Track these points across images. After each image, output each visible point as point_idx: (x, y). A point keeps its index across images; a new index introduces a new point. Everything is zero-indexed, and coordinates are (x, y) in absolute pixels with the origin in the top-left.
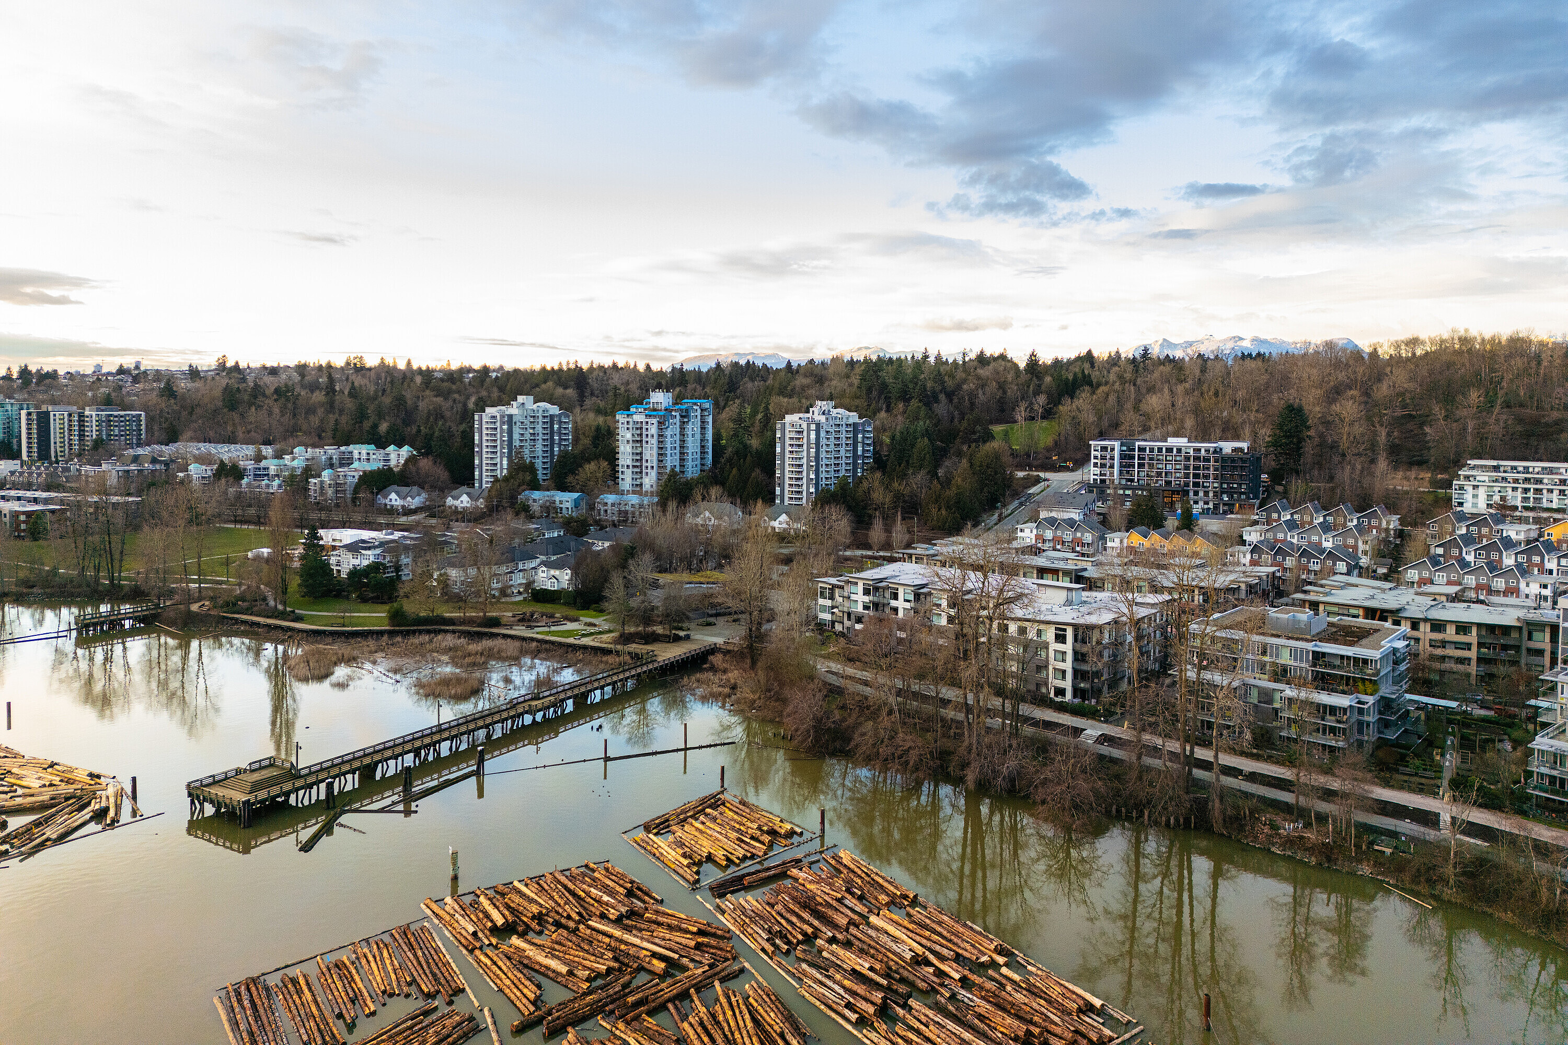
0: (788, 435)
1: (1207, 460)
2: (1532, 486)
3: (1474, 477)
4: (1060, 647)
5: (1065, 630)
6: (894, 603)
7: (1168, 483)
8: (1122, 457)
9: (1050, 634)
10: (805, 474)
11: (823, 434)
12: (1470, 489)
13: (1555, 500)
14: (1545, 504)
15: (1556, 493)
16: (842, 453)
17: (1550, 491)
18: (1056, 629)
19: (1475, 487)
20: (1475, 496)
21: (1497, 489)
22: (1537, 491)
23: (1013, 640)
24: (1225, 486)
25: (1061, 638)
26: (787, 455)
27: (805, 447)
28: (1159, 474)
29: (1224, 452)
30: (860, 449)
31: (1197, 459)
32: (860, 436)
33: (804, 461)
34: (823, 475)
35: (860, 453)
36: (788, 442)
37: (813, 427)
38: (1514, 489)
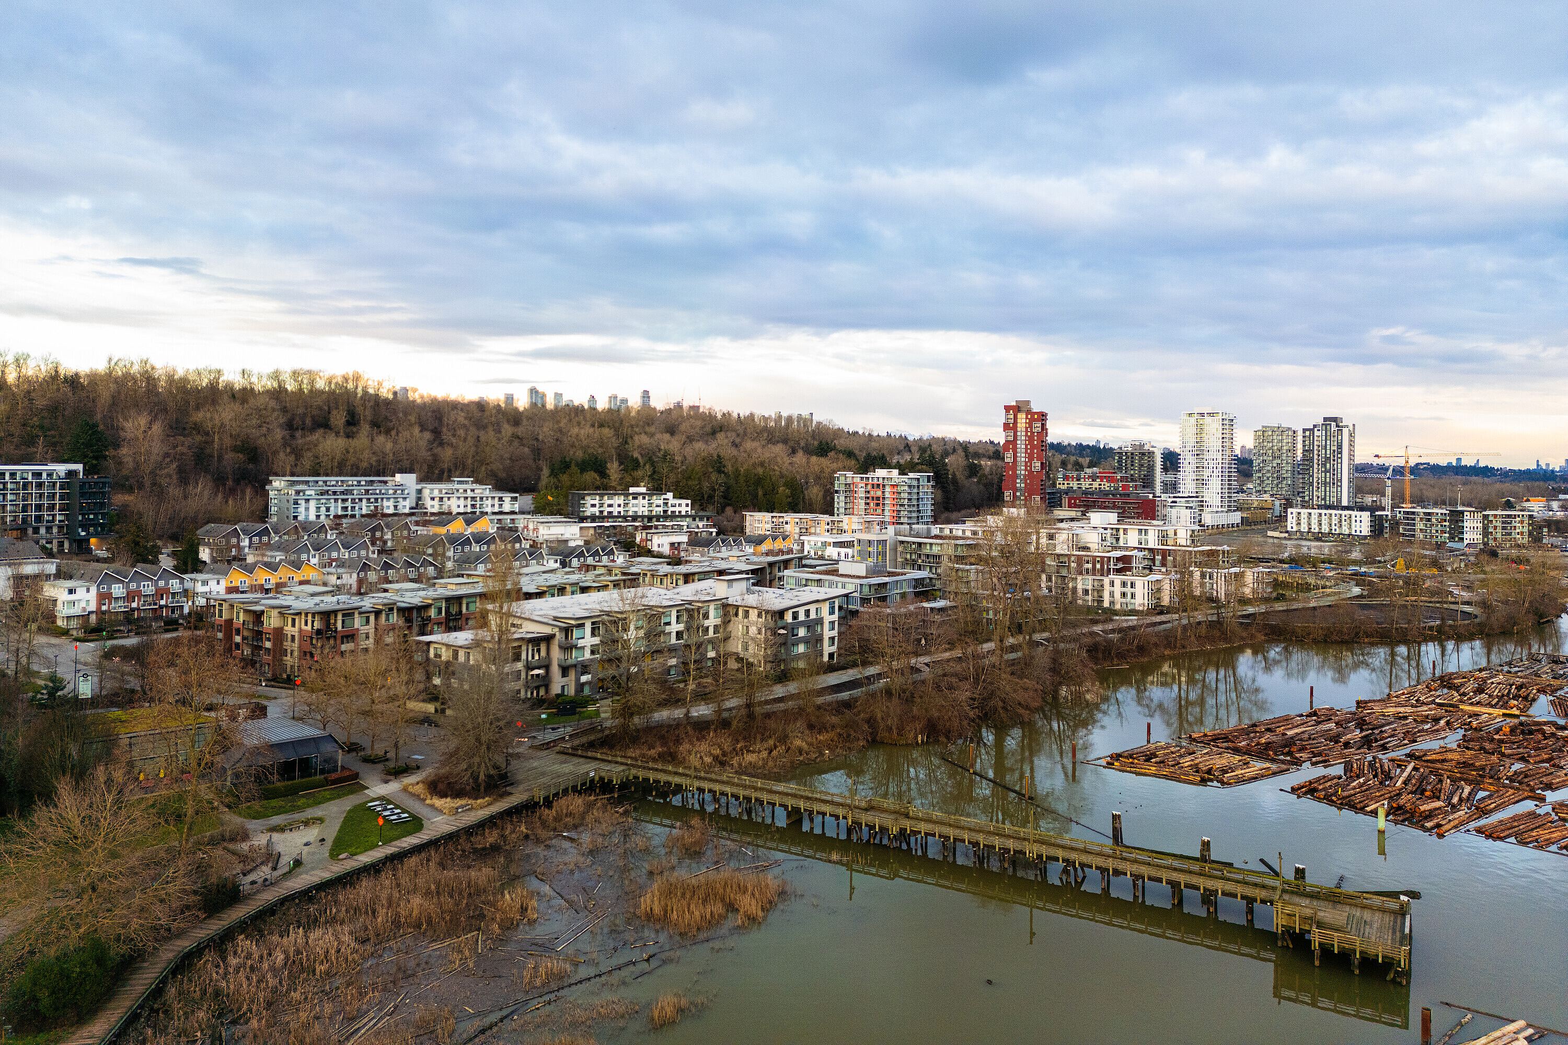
1: (52, 486)
2: (348, 497)
3: (304, 491)
4: (832, 618)
5: (834, 603)
9: (825, 608)
13: (364, 508)
15: (365, 501)
18: (830, 604)
20: (307, 509)
21: (323, 502)
22: (352, 500)
25: (831, 611)
29: (60, 475)
31: (39, 485)
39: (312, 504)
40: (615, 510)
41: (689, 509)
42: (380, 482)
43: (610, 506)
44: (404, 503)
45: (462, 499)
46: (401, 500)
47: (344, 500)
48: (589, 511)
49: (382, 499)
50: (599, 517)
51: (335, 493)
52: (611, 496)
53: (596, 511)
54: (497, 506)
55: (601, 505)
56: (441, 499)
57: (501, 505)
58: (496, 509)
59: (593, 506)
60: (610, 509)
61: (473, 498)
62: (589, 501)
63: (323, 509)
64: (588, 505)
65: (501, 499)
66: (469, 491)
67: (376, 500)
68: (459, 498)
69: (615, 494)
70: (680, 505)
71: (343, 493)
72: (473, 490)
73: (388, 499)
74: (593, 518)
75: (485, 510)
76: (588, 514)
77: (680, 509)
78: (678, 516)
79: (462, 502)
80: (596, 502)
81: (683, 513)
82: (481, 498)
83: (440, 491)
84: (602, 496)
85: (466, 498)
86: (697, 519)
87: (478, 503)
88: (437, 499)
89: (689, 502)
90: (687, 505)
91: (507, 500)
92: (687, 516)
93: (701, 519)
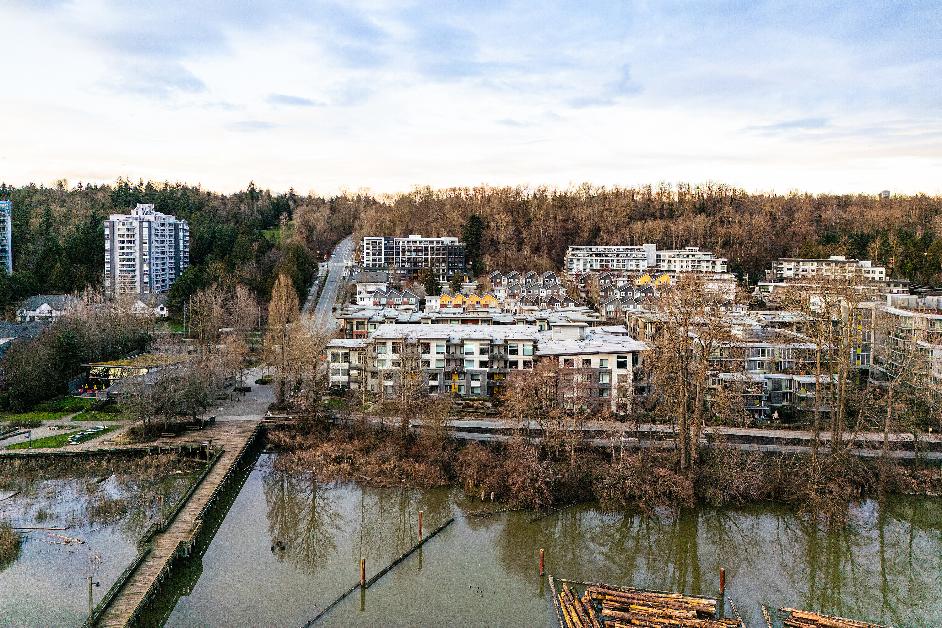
0: (117, 232)
1: (438, 249)
2: (605, 258)
3: (577, 254)
4: (622, 371)
5: (626, 357)
6: (426, 357)
7: (415, 265)
8: (386, 248)
9: (612, 362)
10: (137, 266)
11: (153, 232)
12: (575, 261)
13: (615, 265)
14: (611, 267)
15: (615, 261)
16: (167, 249)
17: (613, 260)
18: (619, 357)
19: (578, 260)
20: (578, 265)
21: (588, 261)
22: (607, 260)
23: (579, 371)
24: (450, 265)
25: (622, 365)
26: (117, 250)
27: (137, 243)
28: (409, 259)
29: (445, 243)
30: (181, 245)
31: (432, 248)
32: (181, 234)
33: (137, 255)
34: (154, 267)
35: (181, 248)
36: (117, 238)
37: (145, 225)
38: (596, 260)
39: (581, 262)
40: (809, 274)
41: (883, 276)
42: (631, 249)
43: (804, 270)
44: (643, 263)
45: (685, 262)
46: (641, 261)
47: (601, 260)
48: (786, 274)
49: (628, 260)
50: (795, 280)
51: (596, 255)
52: (805, 262)
53: (791, 274)
54: (711, 267)
55: (797, 270)
56: (670, 261)
57: (714, 267)
58: (710, 269)
59: (789, 270)
60: (804, 273)
61: (693, 261)
62: (786, 265)
63: (588, 266)
64: (785, 269)
65: (714, 262)
66: (690, 256)
67: (623, 261)
68: (682, 261)
69: (809, 261)
70: (873, 272)
71: (601, 255)
72: (693, 256)
73: (632, 260)
74: (789, 279)
75: (702, 270)
76: (785, 276)
77: (873, 275)
78: (870, 282)
79: (684, 264)
80: (792, 267)
81: (877, 279)
82: (699, 262)
83: (670, 256)
84: (798, 262)
85: (687, 261)
86: (892, 285)
87: (696, 264)
88: (667, 261)
89: (883, 269)
90: (881, 272)
91: (719, 263)
92: (881, 282)
93: (896, 285)
